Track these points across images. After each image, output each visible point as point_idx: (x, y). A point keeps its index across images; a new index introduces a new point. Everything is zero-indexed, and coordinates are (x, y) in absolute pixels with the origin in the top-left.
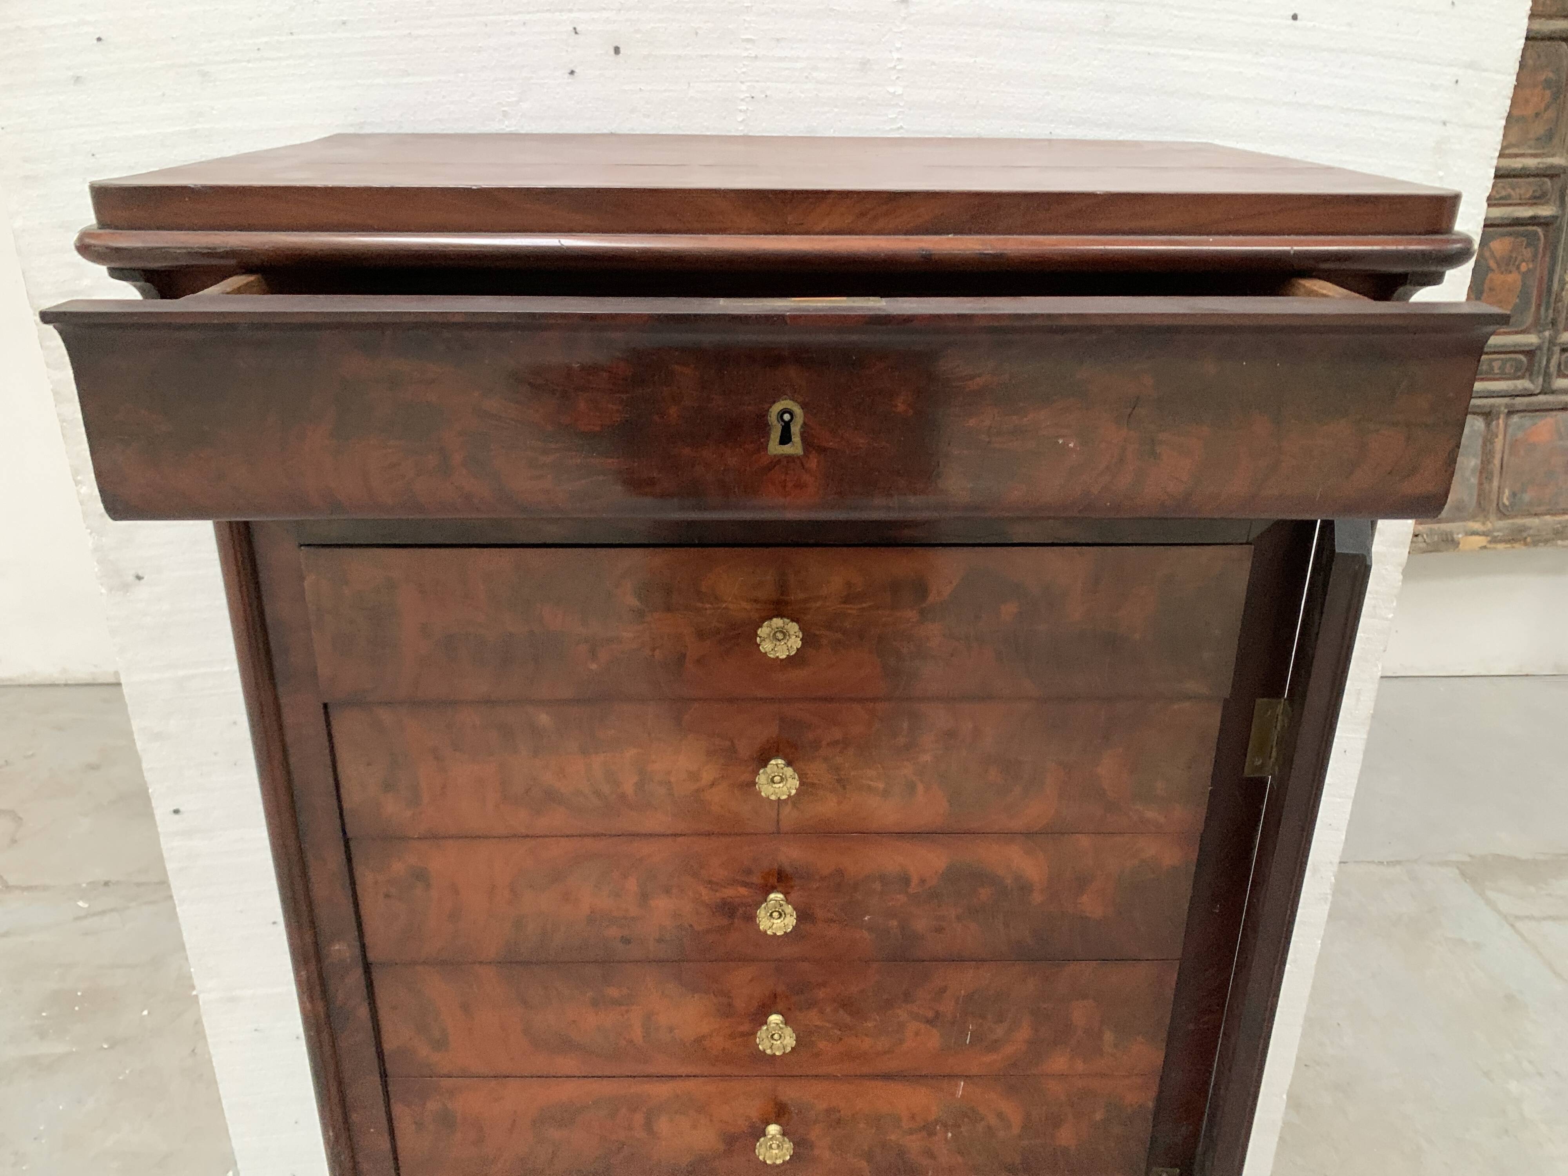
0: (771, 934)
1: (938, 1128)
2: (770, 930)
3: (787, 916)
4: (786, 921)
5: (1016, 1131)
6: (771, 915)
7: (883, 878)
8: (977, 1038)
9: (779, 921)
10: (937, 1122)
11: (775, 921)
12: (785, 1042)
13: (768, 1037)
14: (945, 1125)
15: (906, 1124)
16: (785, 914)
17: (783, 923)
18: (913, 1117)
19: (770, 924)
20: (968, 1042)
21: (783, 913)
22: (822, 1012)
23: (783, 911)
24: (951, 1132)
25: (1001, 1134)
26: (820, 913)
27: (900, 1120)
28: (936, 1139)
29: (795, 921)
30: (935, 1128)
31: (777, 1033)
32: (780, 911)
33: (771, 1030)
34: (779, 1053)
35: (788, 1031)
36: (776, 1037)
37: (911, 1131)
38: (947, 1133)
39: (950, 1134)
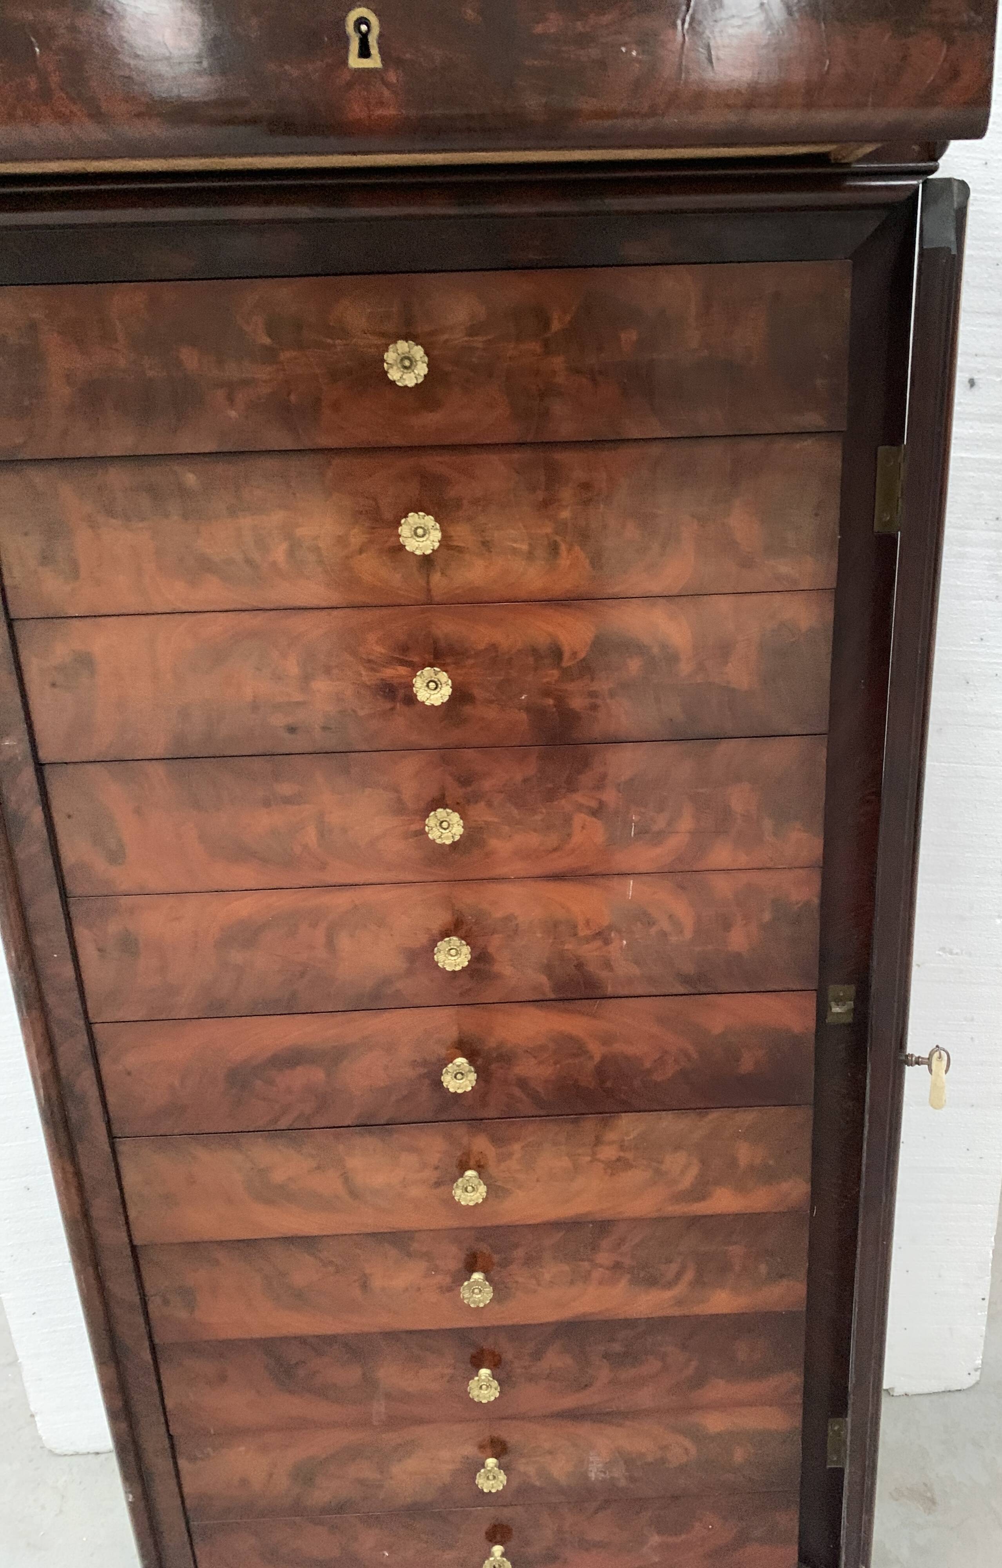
1: (613, 935)
2: (429, 701)
3: (443, 685)
4: (442, 692)
5: (689, 934)
6: (428, 686)
7: (535, 652)
8: (641, 830)
9: (436, 692)
10: (610, 928)
11: (433, 693)
12: (454, 832)
13: (436, 825)
14: (620, 932)
15: (583, 931)
16: (441, 684)
18: (588, 923)
19: (428, 696)
20: (633, 834)
21: (439, 682)
22: (489, 807)
23: (439, 680)
24: (627, 940)
25: (674, 939)
26: (477, 692)
27: (575, 927)
28: (611, 948)
29: (451, 690)
30: (610, 935)
31: (446, 821)
32: (436, 680)
33: (439, 817)
34: (448, 842)
35: (455, 817)
36: (445, 825)
37: (588, 940)
38: (621, 940)
39: (625, 942)
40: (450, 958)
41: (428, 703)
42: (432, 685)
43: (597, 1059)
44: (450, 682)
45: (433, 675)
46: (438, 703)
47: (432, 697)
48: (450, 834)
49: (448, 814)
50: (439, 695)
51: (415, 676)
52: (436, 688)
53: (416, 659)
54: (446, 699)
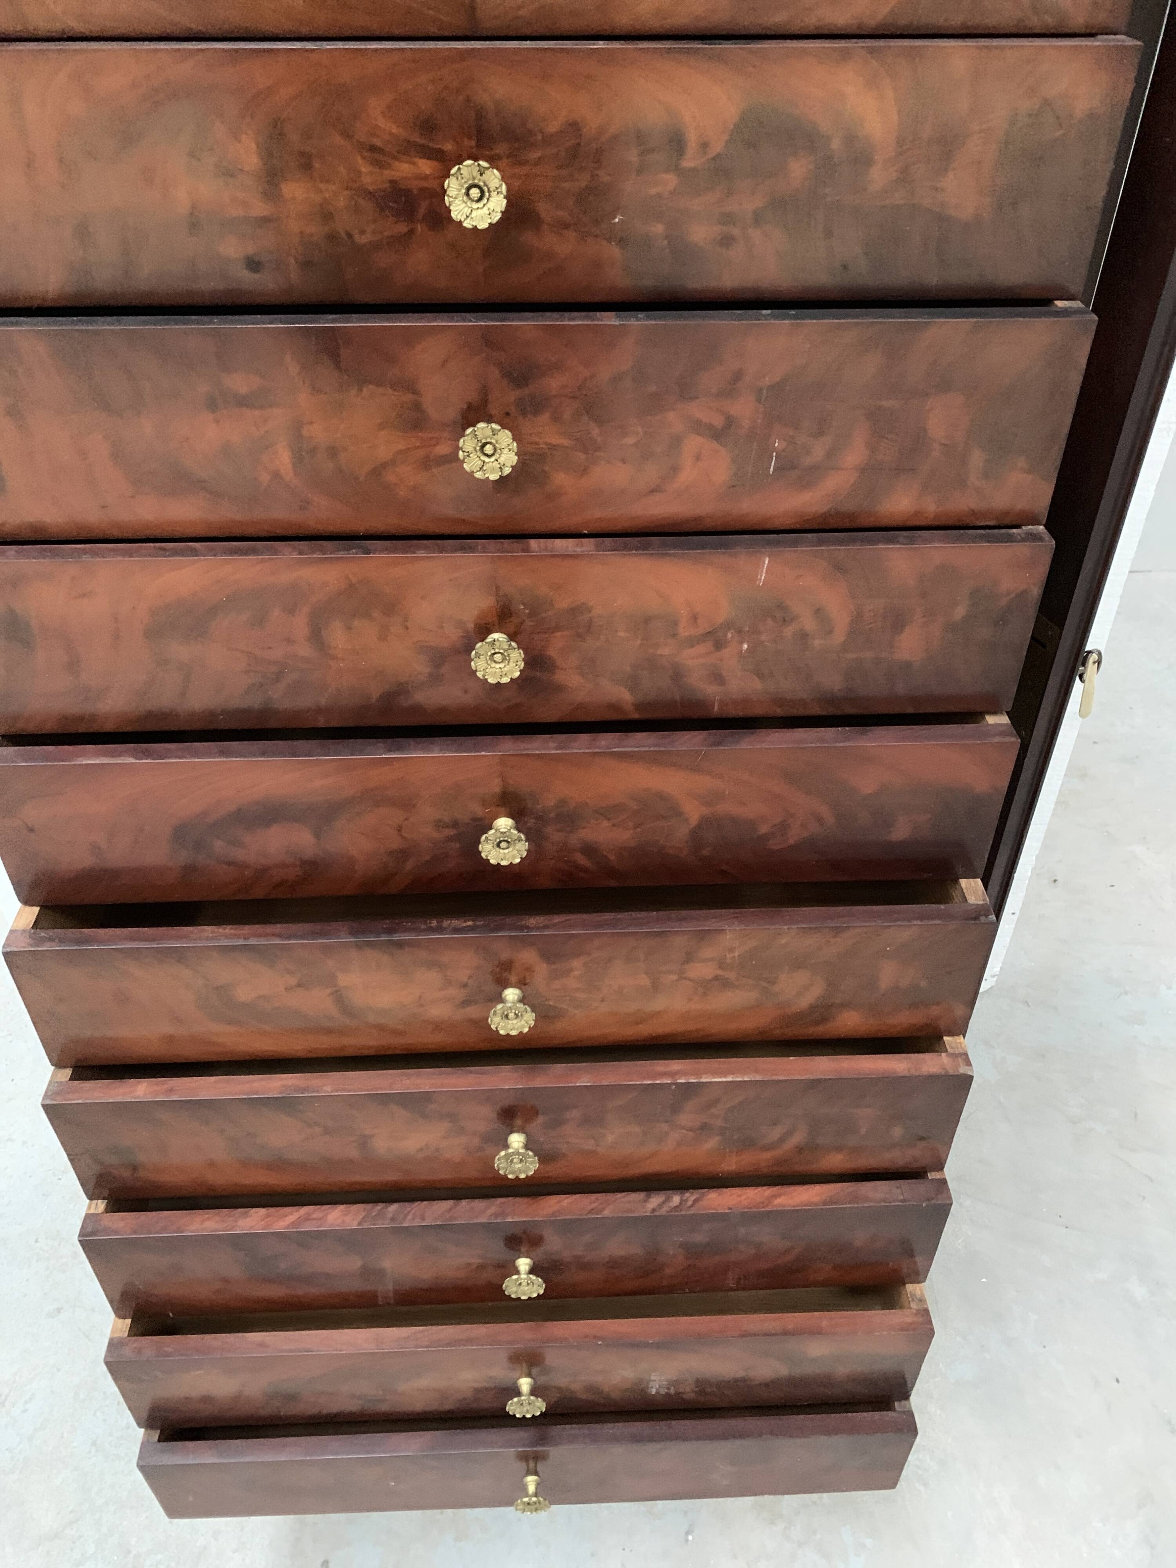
0: (470, 227)
1: (729, 635)
2: (468, 220)
3: (492, 193)
4: (491, 205)
5: (839, 636)
6: (467, 194)
7: (640, 137)
8: (786, 466)
9: (480, 205)
10: (728, 625)
11: (475, 206)
12: (502, 460)
13: (475, 449)
14: (740, 632)
15: (685, 630)
16: (489, 191)
17: (486, 208)
18: (695, 618)
19: (467, 211)
20: (771, 473)
21: (485, 189)
22: (556, 419)
23: (485, 185)
24: (748, 643)
25: (817, 642)
26: (545, 209)
27: (676, 623)
28: (726, 653)
29: (505, 201)
30: (725, 635)
31: (490, 443)
32: (481, 184)
33: (480, 436)
34: (494, 477)
35: (505, 437)
36: (489, 449)
37: (692, 642)
38: (741, 643)
39: (745, 646)
40: (493, 665)
41: (467, 224)
42: (475, 193)
43: (694, 821)
44: (504, 187)
45: (476, 173)
46: (483, 225)
47: (474, 214)
48: (496, 464)
49: (494, 432)
50: (485, 211)
51: (448, 176)
52: (480, 199)
53: (449, 147)
54: (497, 217)
